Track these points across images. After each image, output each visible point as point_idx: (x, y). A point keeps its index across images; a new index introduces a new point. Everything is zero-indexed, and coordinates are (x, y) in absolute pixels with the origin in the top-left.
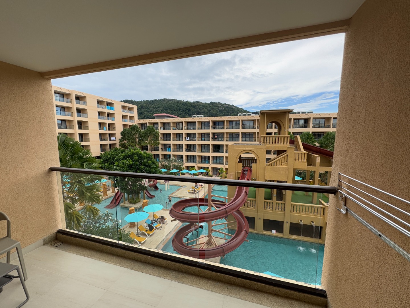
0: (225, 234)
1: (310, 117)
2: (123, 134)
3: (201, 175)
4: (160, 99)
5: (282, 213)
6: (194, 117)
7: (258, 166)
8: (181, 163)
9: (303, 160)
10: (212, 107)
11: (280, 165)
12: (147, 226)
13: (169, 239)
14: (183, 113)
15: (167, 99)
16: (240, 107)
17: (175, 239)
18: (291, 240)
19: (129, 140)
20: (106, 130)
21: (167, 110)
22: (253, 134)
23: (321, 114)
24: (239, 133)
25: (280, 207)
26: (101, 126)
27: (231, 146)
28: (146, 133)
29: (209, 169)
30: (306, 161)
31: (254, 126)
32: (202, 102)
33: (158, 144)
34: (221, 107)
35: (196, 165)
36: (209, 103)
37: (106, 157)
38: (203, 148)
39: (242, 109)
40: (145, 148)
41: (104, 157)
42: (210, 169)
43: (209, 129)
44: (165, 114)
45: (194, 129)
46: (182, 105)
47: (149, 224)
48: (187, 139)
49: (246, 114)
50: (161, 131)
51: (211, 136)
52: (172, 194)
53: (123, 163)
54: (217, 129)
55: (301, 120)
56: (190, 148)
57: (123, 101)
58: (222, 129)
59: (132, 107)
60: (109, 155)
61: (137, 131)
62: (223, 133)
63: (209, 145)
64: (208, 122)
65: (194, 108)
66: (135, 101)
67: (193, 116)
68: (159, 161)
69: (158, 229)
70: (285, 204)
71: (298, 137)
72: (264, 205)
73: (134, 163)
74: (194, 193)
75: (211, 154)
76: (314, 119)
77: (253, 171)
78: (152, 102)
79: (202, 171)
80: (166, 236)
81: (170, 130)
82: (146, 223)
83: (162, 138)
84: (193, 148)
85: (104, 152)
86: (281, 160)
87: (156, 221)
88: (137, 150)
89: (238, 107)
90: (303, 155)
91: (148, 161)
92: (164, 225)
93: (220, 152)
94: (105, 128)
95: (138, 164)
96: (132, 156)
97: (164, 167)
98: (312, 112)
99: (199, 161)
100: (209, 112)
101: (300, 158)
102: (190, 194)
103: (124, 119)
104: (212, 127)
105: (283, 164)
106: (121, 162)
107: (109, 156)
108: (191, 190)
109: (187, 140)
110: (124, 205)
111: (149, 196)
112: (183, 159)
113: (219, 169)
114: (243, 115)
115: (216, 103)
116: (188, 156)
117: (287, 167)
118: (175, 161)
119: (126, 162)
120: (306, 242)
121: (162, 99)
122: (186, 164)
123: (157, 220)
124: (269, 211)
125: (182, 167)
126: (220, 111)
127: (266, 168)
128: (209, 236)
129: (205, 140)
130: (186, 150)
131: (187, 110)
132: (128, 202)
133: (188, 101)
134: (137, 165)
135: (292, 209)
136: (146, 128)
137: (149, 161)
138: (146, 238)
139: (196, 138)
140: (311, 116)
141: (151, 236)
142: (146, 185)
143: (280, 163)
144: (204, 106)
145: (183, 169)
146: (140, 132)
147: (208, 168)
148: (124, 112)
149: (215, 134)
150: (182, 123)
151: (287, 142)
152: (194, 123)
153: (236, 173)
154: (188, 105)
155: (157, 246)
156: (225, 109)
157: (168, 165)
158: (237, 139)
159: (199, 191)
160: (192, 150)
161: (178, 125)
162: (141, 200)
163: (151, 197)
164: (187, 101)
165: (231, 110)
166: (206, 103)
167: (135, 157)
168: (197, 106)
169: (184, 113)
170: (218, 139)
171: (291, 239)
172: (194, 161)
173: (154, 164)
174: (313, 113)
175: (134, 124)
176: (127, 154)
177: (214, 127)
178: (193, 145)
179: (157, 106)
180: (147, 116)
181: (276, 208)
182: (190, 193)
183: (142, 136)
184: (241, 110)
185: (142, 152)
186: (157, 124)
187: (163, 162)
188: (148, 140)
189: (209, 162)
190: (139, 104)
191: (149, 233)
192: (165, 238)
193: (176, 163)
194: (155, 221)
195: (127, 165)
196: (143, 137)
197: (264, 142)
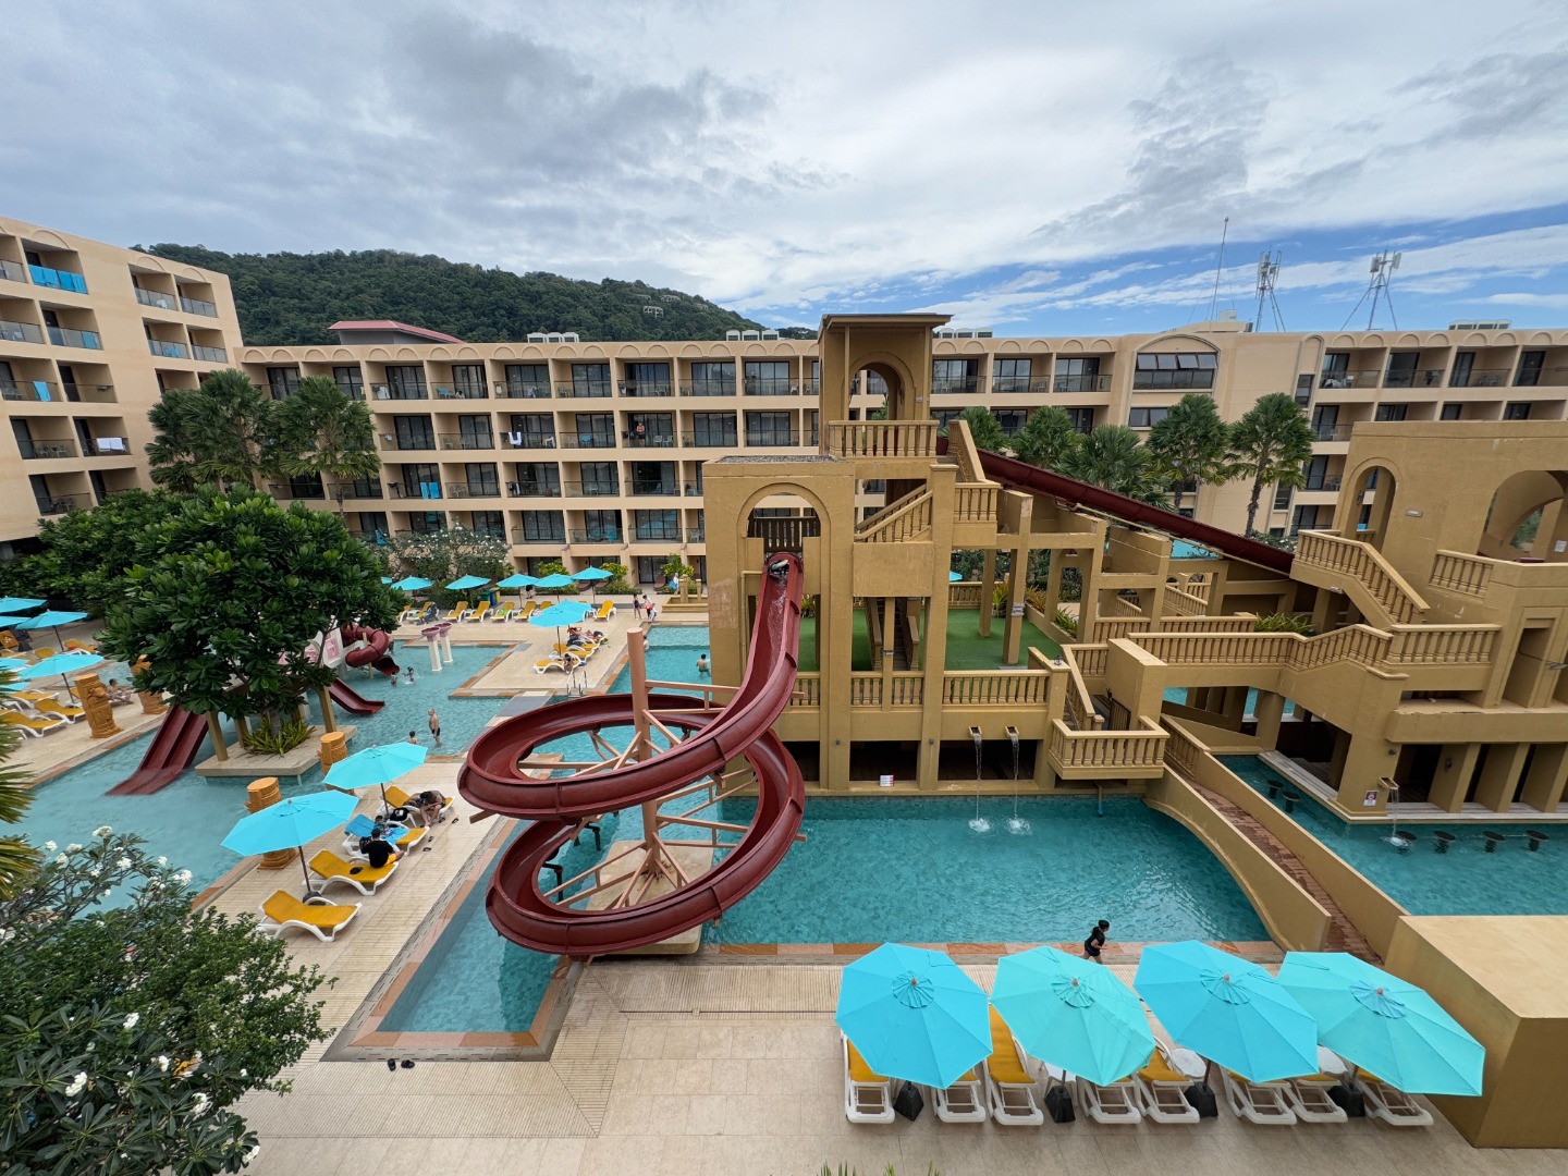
0: (714, 827)
1: (986, 352)
2: (160, 417)
3: (591, 591)
4: (360, 250)
5: (915, 711)
6: (533, 340)
7: (825, 546)
8: (497, 545)
9: (983, 516)
10: (615, 301)
11: (906, 537)
12: (355, 849)
13: (471, 886)
14: (483, 324)
15: (393, 255)
16: (728, 308)
17: (499, 888)
18: (942, 800)
19: (207, 448)
20: (55, 398)
21: (401, 306)
22: (788, 416)
23: (1021, 340)
24: (735, 412)
25: (907, 693)
26: (17, 377)
27: (715, 466)
28: (299, 416)
29: (622, 564)
30: (993, 516)
31: (792, 382)
32: (568, 276)
33: (373, 464)
34: (649, 304)
35: (566, 551)
36: (599, 282)
37: (81, 540)
38: (590, 476)
39: (734, 313)
40: (308, 487)
41: (70, 543)
42: (625, 562)
43: (607, 394)
44: (392, 325)
45: (539, 394)
46: (476, 285)
47: (363, 839)
48: (512, 442)
49: (757, 333)
50: (380, 404)
51: (619, 426)
52: (465, 685)
53: (176, 569)
54: (642, 395)
55: (955, 362)
56: (529, 478)
57: (146, 248)
58: (663, 394)
59: (200, 280)
60: (99, 528)
61: (245, 405)
62: (672, 413)
63: (616, 462)
64: (603, 365)
65: (532, 301)
66: (222, 254)
67: (529, 336)
68: (388, 545)
69: (414, 849)
70: (923, 679)
71: (964, 424)
72: (852, 692)
73: (243, 565)
74: (568, 668)
75: (625, 502)
76: (999, 358)
77: (806, 569)
78: (315, 262)
79: (591, 573)
80: (458, 875)
81: (426, 397)
82: (347, 833)
83: (390, 438)
84: (543, 480)
85: (62, 516)
86: (908, 519)
87: (401, 819)
88: (248, 501)
89: (720, 306)
90: (985, 497)
91: (320, 551)
92: (440, 828)
93: (661, 493)
94: (40, 386)
95: (266, 569)
96: (224, 530)
97: (414, 567)
98: (989, 335)
99: (574, 531)
100: (601, 324)
101: (975, 507)
102: (552, 675)
103: (160, 340)
104: (621, 388)
105: (916, 532)
106: (162, 564)
107: (97, 535)
108: (553, 659)
109: (515, 447)
110: (223, 767)
111: (354, 705)
112: (503, 528)
113: (664, 560)
114: (747, 338)
115: (629, 285)
116: (523, 515)
117: (931, 540)
118: (466, 538)
119: (195, 564)
120: (991, 796)
121: (370, 254)
122: (518, 550)
123: (406, 811)
124: (869, 711)
125: (504, 565)
126: (646, 322)
127: (856, 551)
128: (651, 844)
129: (593, 444)
130: (512, 489)
131: (503, 312)
132: (242, 751)
133: (503, 269)
134: (261, 574)
135: (948, 693)
136: (296, 391)
137: (326, 554)
138: (359, 905)
139: (553, 433)
140: (990, 349)
141: (381, 888)
142: (330, 662)
143: (907, 529)
144: (573, 296)
145: (506, 573)
146: (264, 408)
147: (616, 559)
148: (150, 303)
149: (635, 419)
150: (480, 366)
151: (928, 448)
152: (537, 369)
153: (743, 580)
154: (503, 288)
155: (415, 928)
156: (666, 312)
157: (436, 558)
158: (727, 436)
159: (589, 659)
160: (541, 488)
161: (462, 376)
162: (311, 731)
163: (368, 709)
164: (494, 268)
165: (692, 320)
166: (583, 283)
167: (245, 534)
168: (547, 293)
169: (488, 326)
170: (651, 438)
171: (942, 797)
172: (555, 532)
173: (355, 563)
174: (994, 336)
175: (220, 367)
176: (190, 523)
177: (630, 386)
178: (542, 466)
179: (347, 287)
180: (302, 332)
181: (893, 697)
182: (549, 670)
183: (280, 430)
184: (733, 319)
185: (283, 507)
186: (353, 368)
187: (409, 545)
188: (313, 448)
189: (619, 538)
190: (250, 269)
191: (367, 878)
192: (451, 885)
193: (470, 549)
194: (394, 817)
195: (199, 577)
196: (287, 433)
197: (844, 449)
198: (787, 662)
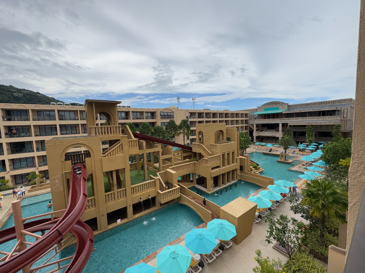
1: (129, 111)
5: (125, 199)
7: (93, 160)
9: (135, 147)
11: (116, 154)
22: (76, 126)
24: (56, 125)
25: (122, 195)
27: (50, 141)
29: (6, 179)
30: (138, 146)
31: (76, 117)
34: (16, 93)
42: (8, 178)
49: (55, 103)
51: (3, 131)
54: (14, 121)
55: (122, 113)
58: (24, 120)
62: (29, 126)
63: (2, 143)
70: (125, 190)
71: (127, 126)
72: (106, 199)
75: (7, 157)
76: (133, 112)
77: (87, 167)
86: (116, 149)
89: (47, 96)
90: (135, 142)
93: (25, 152)
101: (133, 145)
105: (119, 152)
113: (28, 174)
114: (59, 105)
117: (123, 154)
120: (146, 214)
124: (111, 203)
126: (15, 98)
127: (103, 160)
135: (133, 191)
143: (117, 152)
147: (4, 177)
149: (11, 128)
151: (119, 132)
153: (64, 175)
156: (24, 96)
158: (53, 132)
165: (36, 99)
170: (19, 134)
171: (134, 219)
174: (131, 107)
177: (8, 118)
181: (118, 197)
184: (52, 99)
189: (4, 170)
197: (96, 133)
198: (84, 196)
